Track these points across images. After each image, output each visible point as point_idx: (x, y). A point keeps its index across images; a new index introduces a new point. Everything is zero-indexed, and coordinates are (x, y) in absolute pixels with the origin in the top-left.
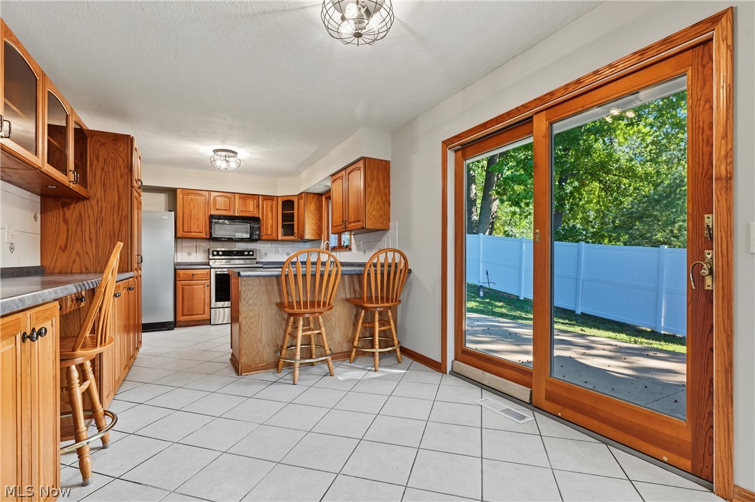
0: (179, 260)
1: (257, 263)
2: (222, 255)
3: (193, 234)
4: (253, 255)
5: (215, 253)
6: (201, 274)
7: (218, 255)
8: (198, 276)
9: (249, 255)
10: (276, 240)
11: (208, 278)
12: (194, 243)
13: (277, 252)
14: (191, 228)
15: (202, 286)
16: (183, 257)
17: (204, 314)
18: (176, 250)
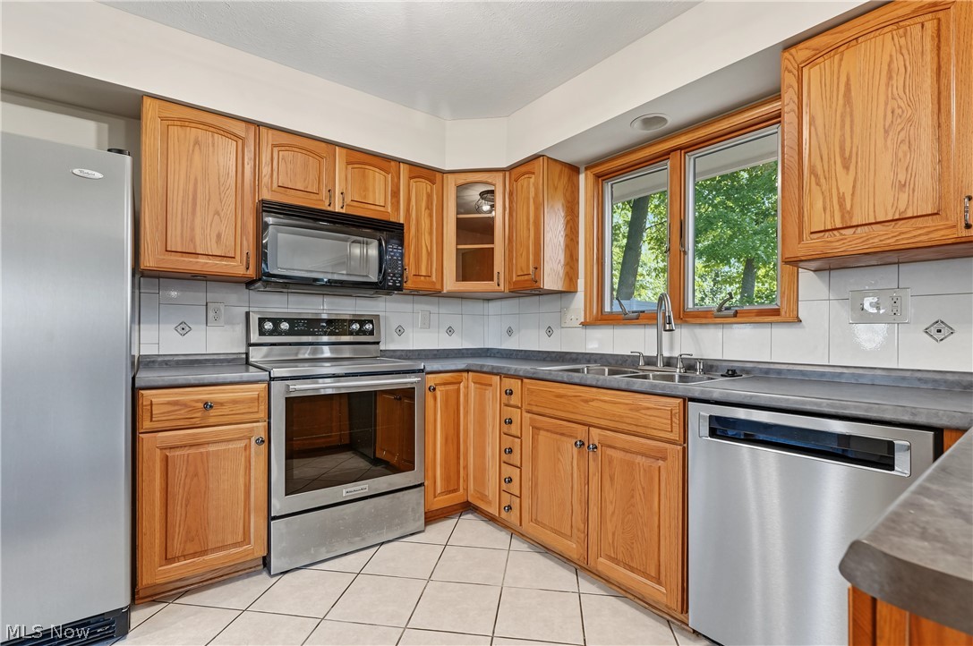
0: (147, 350)
1: (385, 353)
2: (287, 333)
3: (202, 260)
4: (371, 333)
5: (269, 326)
6: (235, 402)
7: (276, 331)
8: (225, 410)
9: (361, 332)
10: (435, 294)
11: (263, 414)
12: (197, 295)
13: (427, 325)
14: (192, 240)
15: (242, 444)
16: (160, 339)
17: (246, 539)
18: (137, 317)
